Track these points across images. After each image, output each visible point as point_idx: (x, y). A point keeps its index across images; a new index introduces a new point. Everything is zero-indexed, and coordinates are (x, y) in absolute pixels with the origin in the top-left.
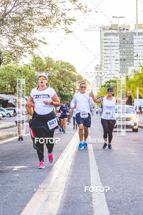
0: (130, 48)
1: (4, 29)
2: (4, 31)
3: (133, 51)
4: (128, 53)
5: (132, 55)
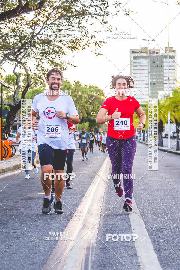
0: (160, 71)
1: (32, 52)
2: (31, 54)
3: (163, 74)
4: (158, 77)
5: (162, 79)
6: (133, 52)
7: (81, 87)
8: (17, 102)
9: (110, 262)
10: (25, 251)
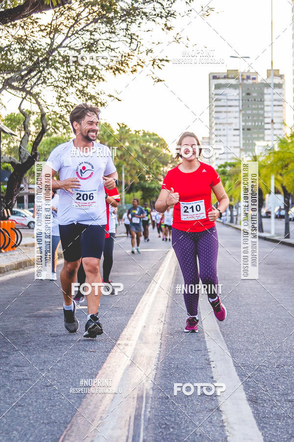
0: (258, 109)
1: (49, 76)
2: (48, 79)
3: (263, 114)
4: (255, 119)
5: (262, 121)
6: (215, 77)
7: (130, 135)
8: (24, 158)
9: (175, 420)
10: (36, 402)
